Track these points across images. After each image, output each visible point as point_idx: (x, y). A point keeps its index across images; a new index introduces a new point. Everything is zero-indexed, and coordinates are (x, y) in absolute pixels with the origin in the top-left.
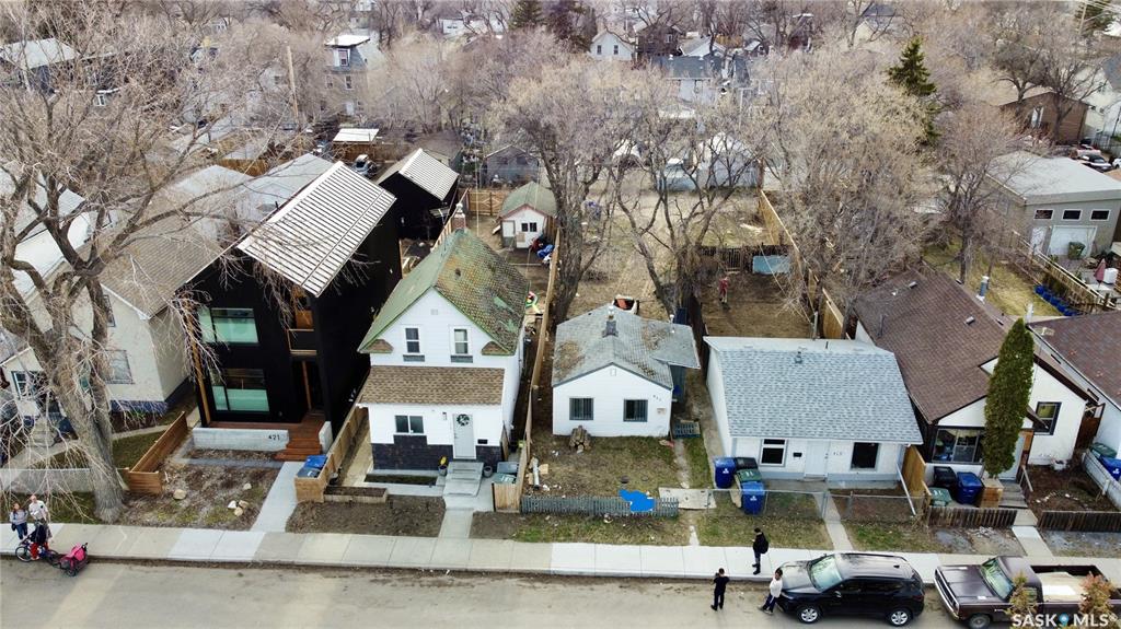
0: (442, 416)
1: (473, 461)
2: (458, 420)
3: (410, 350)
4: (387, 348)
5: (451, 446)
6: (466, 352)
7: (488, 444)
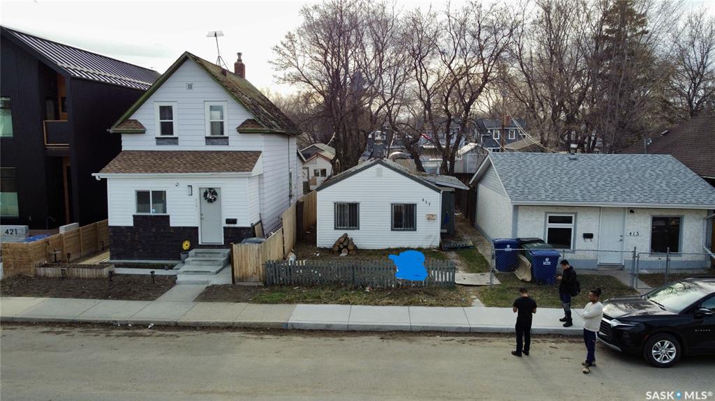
0: (187, 190)
1: (219, 247)
2: (206, 194)
3: (163, 132)
4: (140, 130)
5: (196, 228)
6: (222, 133)
7: (238, 225)
